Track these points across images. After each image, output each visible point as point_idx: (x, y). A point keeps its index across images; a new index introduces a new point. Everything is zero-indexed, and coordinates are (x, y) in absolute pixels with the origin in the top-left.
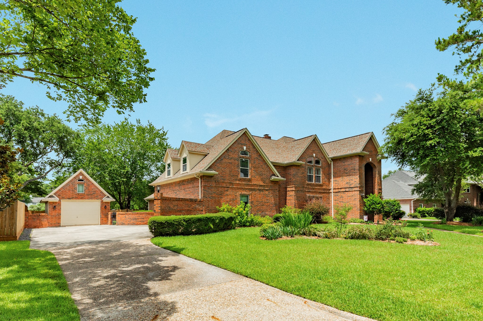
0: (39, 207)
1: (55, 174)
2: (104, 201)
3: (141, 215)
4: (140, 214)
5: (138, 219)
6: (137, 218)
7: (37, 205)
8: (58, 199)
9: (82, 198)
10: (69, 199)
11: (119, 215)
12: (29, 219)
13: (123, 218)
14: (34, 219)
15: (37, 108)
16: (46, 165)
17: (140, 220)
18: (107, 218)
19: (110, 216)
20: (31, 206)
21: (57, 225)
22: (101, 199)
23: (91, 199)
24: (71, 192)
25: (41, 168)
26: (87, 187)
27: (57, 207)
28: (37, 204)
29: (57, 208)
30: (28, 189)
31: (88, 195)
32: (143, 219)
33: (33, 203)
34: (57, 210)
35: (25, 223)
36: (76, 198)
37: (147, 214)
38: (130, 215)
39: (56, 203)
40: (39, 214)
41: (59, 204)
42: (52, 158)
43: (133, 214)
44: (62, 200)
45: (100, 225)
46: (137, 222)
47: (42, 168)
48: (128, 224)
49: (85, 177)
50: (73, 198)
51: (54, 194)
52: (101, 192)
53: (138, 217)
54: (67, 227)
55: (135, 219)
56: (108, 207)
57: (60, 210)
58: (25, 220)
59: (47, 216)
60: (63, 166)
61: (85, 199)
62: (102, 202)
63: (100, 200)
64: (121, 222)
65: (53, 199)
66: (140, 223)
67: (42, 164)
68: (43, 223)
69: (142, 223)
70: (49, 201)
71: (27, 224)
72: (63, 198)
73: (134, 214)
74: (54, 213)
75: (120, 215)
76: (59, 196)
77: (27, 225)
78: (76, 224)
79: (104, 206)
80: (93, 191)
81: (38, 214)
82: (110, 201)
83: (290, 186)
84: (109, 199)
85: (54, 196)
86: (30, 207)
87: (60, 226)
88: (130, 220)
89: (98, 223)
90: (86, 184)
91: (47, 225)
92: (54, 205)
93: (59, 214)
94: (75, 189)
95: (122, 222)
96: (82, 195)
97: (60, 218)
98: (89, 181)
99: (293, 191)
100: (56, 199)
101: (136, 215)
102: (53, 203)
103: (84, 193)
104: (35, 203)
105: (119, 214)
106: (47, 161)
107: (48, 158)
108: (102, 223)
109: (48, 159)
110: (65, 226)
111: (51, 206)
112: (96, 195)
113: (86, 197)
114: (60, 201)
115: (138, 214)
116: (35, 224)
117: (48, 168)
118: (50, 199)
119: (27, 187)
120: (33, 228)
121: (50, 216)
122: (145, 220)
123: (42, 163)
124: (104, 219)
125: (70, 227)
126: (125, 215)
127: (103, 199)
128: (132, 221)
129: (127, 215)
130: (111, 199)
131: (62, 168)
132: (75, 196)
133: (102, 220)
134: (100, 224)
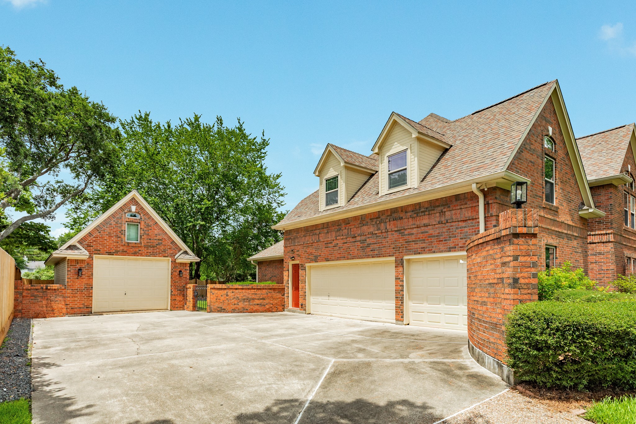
0: (38, 275)
1: (70, 212)
2: (177, 261)
3: (259, 292)
4: (258, 289)
5: (253, 299)
6: (250, 297)
7: (34, 272)
8: (87, 253)
9: (135, 254)
10: (110, 253)
11: (213, 291)
12: (23, 297)
13: (222, 298)
14: (35, 296)
15: (41, 64)
16: (55, 194)
17: (257, 302)
18: (185, 296)
19: (190, 293)
20: (26, 273)
21: (86, 310)
22: (172, 256)
23: (154, 255)
24: (114, 239)
25: (45, 200)
26: (145, 229)
27: (84, 271)
28: (34, 270)
29: (84, 273)
30: (22, 238)
31: (147, 247)
32: (263, 299)
33: (29, 269)
34: (84, 276)
35: (15, 306)
36: (124, 253)
37: (270, 289)
38: (237, 291)
39: (82, 261)
40: (47, 287)
41: (89, 264)
42: (66, 182)
43: (243, 289)
44: (94, 256)
45: (171, 310)
46: (252, 307)
47: (48, 199)
48: (233, 311)
49: (142, 208)
50: (116, 253)
51: (79, 242)
52: (173, 242)
53: (254, 296)
54: (105, 316)
55: (248, 300)
56: (186, 274)
57: (90, 277)
58: (16, 300)
59: (63, 291)
60: (86, 199)
61: (141, 255)
62: (174, 262)
63: (170, 259)
64: (217, 305)
65: (76, 252)
66: (257, 307)
67: (48, 192)
68: (55, 306)
69: (261, 309)
70: (69, 257)
71: (20, 308)
72: (98, 252)
73: (246, 289)
74: (79, 284)
75: (216, 291)
76: (88, 247)
77: (20, 311)
78: (123, 309)
79: (178, 272)
80: (157, 238)
81: (44, 286)
82: (189, 261)
83: (594, 233)
84: (187, 256)
85: (79, 246)
86: (25, 275)
87: (90, 313)
88: (236, 302)
89: (165, 308)
90: (143, 223)
91: (64, 311)
92: (78, 266)
93: (90, 287)
94: (122, 232)
95: (220, 305)
96: (135, 246)
97: (90, 296)
98: (150, 217)
99: (609, 242)
100: (82, 254)
101: (249, 291)
102: (77, 261)
103: (139, 242)
104: (32, 270)
105: (214, 288)
106: (56, 186)
107: (58, 182)
108: (174, 307)
109: (59, 184)
110: (100, 313)
111: (72, 270)
112: (162, 248)
113: (144, 250)
114: (91, 257)
115: (252, 289)
116: (37, 308)
117: (58, 199)
118: (70, 252)
119: (20, 234)
120: (33, 318)
121: (69, 291)
122: (267, 301)
123: (48, 190)
124: (178, 298)
125: (111, 315)
126: (226, 291)
127: (176, 257)
128: (241, 305)
129: (231, 291)
130: (192, 258)
131: (83, 202)
132: (121, 248)
133: (173, 300)
134: (169, 308)
